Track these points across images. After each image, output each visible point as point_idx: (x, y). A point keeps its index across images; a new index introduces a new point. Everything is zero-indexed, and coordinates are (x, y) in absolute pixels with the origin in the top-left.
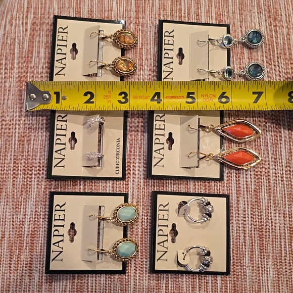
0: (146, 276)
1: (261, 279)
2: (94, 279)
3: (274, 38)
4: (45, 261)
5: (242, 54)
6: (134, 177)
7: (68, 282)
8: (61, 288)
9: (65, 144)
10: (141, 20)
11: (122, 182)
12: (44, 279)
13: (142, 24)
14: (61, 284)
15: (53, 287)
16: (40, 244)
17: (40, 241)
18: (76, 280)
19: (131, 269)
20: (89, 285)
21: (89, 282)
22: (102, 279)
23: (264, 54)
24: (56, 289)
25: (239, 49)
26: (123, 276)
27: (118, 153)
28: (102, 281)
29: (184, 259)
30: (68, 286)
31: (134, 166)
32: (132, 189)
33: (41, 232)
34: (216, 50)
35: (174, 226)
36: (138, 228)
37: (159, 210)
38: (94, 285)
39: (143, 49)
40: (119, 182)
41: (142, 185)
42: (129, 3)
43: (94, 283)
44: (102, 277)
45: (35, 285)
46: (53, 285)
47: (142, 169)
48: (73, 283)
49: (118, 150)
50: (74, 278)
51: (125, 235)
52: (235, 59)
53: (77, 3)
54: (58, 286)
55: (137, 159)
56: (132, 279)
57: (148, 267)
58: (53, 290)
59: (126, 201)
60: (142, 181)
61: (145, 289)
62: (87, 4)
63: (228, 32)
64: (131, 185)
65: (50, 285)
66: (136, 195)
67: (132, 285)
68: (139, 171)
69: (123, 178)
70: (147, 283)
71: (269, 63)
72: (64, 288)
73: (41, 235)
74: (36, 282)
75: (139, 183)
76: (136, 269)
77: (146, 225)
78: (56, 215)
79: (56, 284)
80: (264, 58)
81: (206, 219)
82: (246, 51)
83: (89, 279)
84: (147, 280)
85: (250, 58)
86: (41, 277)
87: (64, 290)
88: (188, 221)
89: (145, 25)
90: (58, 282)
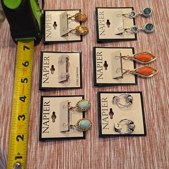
0: (97, 140)
1: (166, 137)
2: (67, 143)
3: (158, 11)
4: (39, 135)
5: (142, 20)
6: (87, 87)
7: (52, 146)
8: (48, 149)
9: (48, 71)
10: (86, 10)
11: (80, 89)
12: (38, 145)
13: (87, 11)
14: (48, 148)
15: (44, 149)
16: (36, 126)
17: (36, 124)
18: (57, 144)
19: (88, 136)
20: (65, 146)
21: (65, 145)
22: (72, 143)
23: (154, 19)
24: (45, 150)
25: (139, 18)
26: (84, 140)
27: (77, 75)
28: (72, 144)
29: (118, 127)
30: (52, 148)
31: (87, 81)
32: (86, 93)
33: (36, 119)
34: (127, 19)
35: (111, 109)
36: (91, 113)
37: (102, 102)
38: (67, 146)
39: (88, 23)
40: (79, 90)
41: (92, 90)
42: (80, 3)
43: (67, 145)
44: (72, 142)
45: (34, 148)
46: (44, 148)
47: (91, 82)
48: (55, 146)
49: (77, 73)
50: (55, 143)
51: (84, 117)
52: (138, 23)
53: (53, 5)
54: (47, 149)
55: (88, 77)
56: (89, 142)
57: (98, 134)
58: (44, 150)
59: (83, 98)
60: (92, 89)
61: (97, 147)
62: (58, 5)
63: (133, 10)
64: (85, 91)
65: (42, 148)
66: (88, 96)
67: (89, 145)
68: (89, 83)
69: (81, 87)
70: (98, 143)
71: (157, 24)
72: (50, 149)
73: (36, 121)
74: (34, 147)
75: (90, 90)
76: (91, 136)
77: (95, 111)
78: (44, 108)
79: (45, 148)
80: (154, 21)
81: (129, 104)
82: (143, 19)
83: (64, 143)
84: (98, 142)
85: (146, 22)
86: (36, 144)
87: (50, 150)
88: (119, 107)
89: (89, 12)
90: (47, 146)
